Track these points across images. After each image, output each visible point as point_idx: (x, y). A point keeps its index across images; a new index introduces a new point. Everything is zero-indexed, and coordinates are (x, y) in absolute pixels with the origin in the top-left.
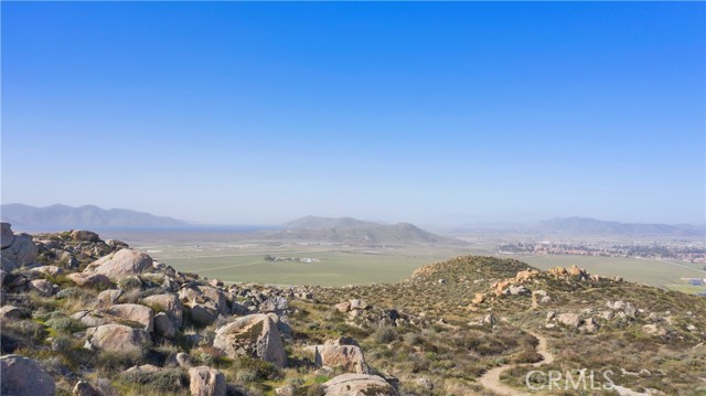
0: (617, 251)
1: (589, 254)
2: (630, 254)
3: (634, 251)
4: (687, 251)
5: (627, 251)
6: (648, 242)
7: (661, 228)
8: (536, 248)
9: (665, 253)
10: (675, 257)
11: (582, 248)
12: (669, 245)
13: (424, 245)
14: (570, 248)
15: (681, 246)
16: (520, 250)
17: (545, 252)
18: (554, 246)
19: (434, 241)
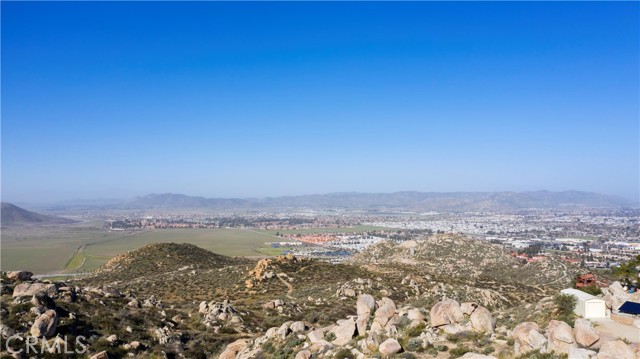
0: (210, 223)
1: (190, 227)
2: (221, 225)
3: (224, 222)
4: (261, 220)
5: (217, 223)
6: (228, 214)
7: (237, 202)
8: (143, 223)
9: (247, 224)
10: (254, 226)
11: (181, 221)
12: (247, 216)
13: (29, 225)
14: (172, 222)
15: (255, 216)
16: (130, 226)
17: (152, 227)
18: (158, 221)
19: (39, 220)
